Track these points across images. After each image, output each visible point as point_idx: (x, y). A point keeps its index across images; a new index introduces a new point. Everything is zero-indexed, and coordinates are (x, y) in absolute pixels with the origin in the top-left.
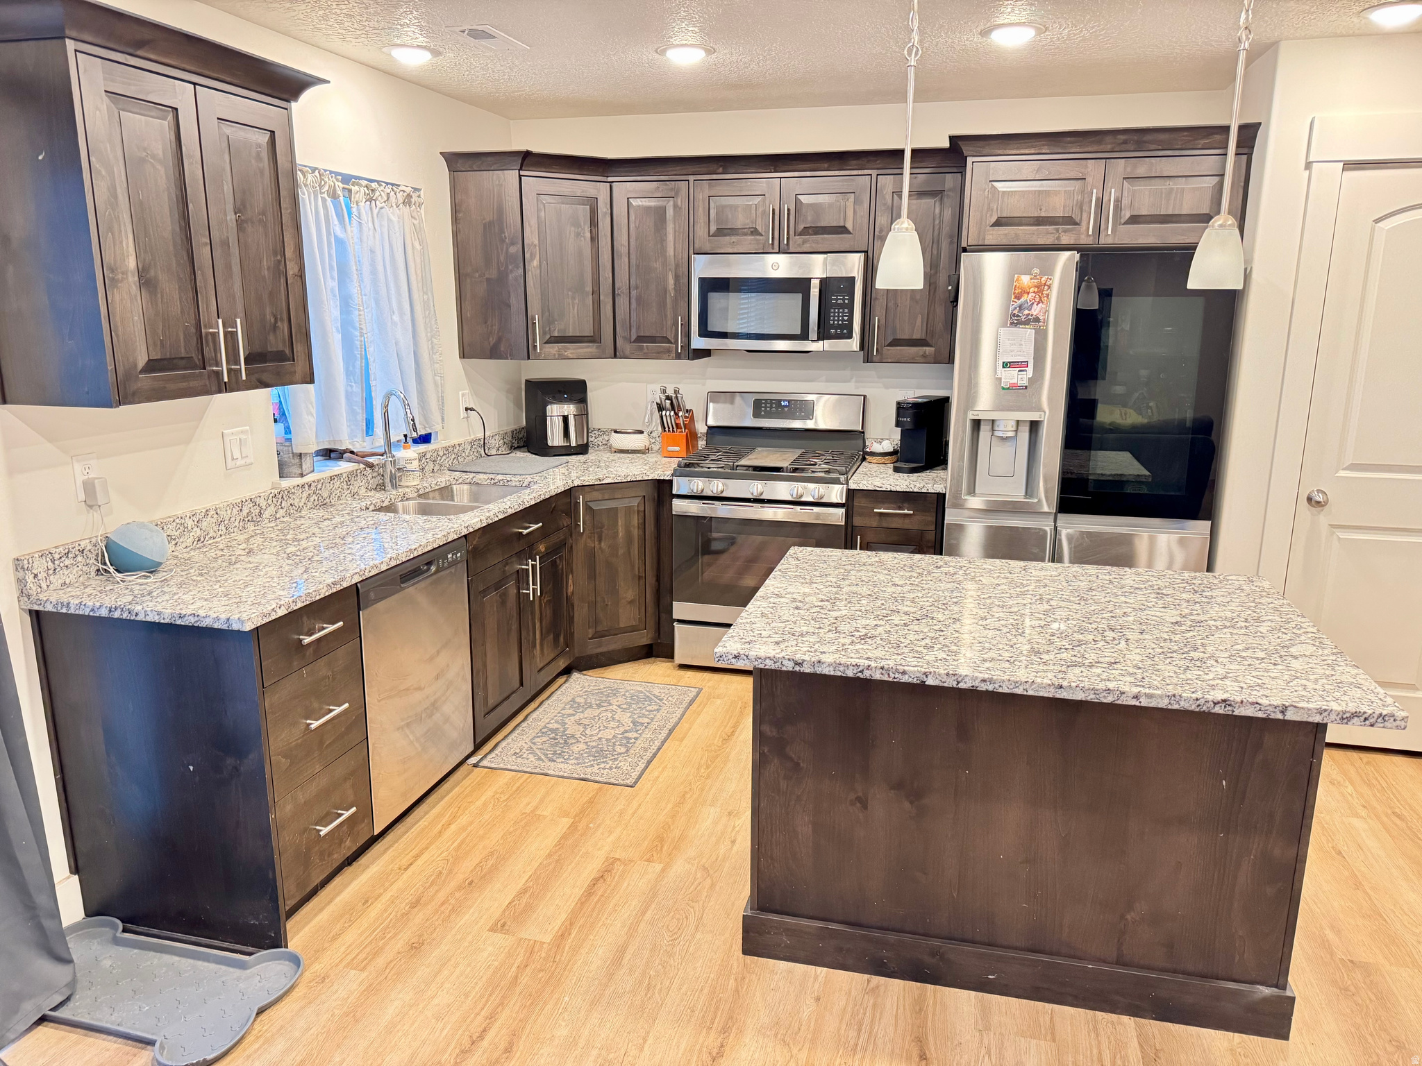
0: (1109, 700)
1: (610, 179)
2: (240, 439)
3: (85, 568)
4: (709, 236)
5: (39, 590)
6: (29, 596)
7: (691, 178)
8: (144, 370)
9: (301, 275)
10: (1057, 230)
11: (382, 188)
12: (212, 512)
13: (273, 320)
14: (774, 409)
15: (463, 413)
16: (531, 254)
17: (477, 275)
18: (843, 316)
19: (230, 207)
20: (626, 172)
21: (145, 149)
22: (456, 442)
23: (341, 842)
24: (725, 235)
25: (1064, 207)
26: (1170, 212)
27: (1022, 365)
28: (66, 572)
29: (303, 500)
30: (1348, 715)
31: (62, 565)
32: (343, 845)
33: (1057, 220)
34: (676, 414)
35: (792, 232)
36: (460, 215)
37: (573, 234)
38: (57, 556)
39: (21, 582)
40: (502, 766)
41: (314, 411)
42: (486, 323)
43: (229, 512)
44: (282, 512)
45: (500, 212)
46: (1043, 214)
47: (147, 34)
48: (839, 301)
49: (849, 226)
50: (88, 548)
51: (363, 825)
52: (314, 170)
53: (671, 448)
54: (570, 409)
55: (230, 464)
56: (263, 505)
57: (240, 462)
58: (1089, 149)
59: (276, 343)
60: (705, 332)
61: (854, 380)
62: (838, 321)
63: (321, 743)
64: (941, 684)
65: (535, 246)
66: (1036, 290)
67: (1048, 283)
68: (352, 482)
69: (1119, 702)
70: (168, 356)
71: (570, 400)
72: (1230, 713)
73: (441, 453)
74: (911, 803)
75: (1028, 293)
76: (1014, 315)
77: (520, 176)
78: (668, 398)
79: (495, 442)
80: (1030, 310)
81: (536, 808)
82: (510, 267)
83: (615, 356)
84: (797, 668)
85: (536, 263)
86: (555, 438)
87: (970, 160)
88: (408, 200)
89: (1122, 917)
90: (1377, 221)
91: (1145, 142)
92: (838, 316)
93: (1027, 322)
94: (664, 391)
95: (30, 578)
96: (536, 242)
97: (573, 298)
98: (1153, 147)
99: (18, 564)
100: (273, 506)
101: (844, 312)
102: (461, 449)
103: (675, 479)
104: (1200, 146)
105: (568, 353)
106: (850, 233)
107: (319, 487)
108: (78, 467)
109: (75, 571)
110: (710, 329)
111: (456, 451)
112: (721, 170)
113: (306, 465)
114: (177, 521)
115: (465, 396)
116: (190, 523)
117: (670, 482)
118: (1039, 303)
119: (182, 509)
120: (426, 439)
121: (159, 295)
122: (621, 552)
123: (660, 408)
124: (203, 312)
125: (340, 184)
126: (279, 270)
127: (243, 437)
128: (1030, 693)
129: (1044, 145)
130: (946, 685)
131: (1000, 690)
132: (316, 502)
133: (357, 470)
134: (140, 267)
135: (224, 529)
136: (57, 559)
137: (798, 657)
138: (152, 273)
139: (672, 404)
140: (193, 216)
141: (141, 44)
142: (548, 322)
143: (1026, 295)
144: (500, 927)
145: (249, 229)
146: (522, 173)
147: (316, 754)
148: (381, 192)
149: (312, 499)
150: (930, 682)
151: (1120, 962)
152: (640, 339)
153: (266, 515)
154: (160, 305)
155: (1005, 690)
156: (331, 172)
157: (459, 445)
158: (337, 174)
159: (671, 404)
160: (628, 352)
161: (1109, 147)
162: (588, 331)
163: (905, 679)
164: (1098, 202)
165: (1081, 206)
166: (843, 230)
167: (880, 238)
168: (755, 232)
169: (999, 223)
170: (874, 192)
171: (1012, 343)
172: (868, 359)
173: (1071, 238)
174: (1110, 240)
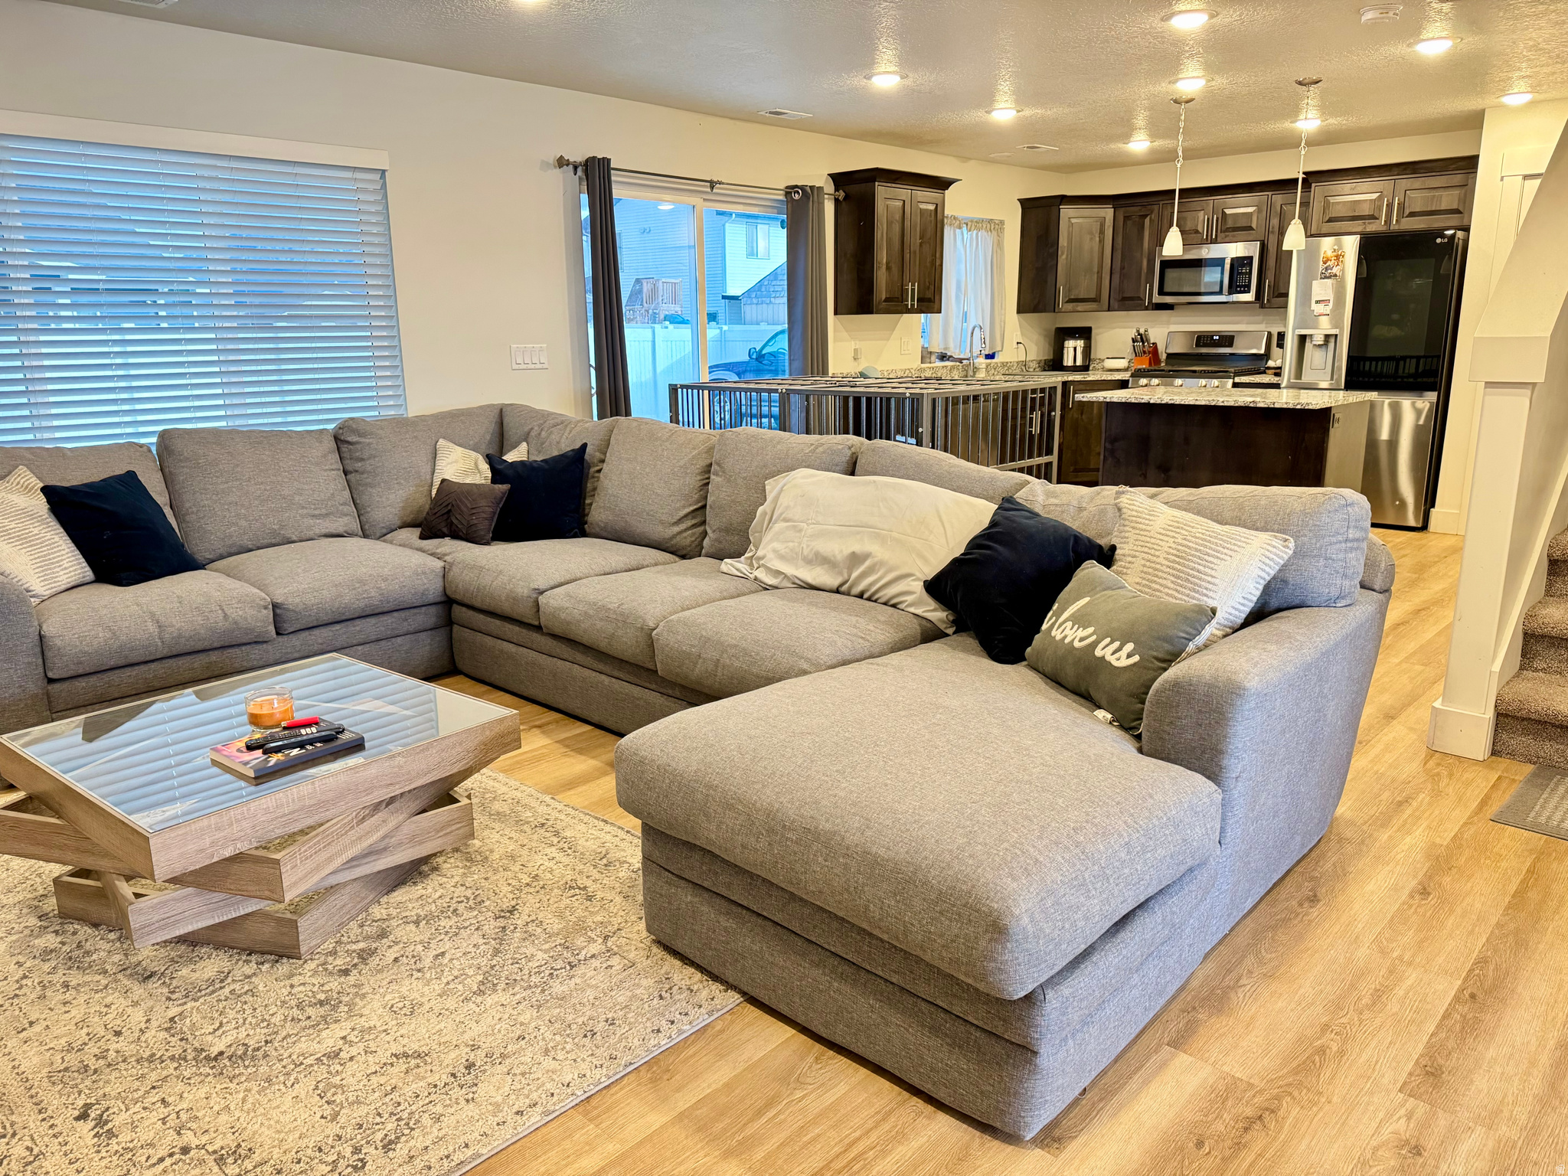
1: (1115, 206)
2: (908, 343)
7: (1160, 202)
8: (885, 301)
10: (1364, 223)
13: (929, 284)
14: (1208, 343)
15: (1015, 345)
16: (1062, 252)
17: (1031, 265)
18: (1245, 280)
19: (918, 237)
20: (1123, 201)
21: (894, 216)
22: (1009, 360)
25: (1369, 209)
26: (1434, 208)
27: (1326, 302)
33: (1365, 217)
34: (1143, 343)
35: (1219, 231)
36: (1025, 233)
37: (1088, 239)
41: (939, 329)
42: (1032, 293)
45: (1047, 228)
46: (1356, 215)
48: (1243, 271)
49: (1254, 226)
53: (1139, 367)
54: (1080, 344)
55: (903, 352)
57: (907, 352)
58: (1384, 175)
59: (929, 295)
60: (1161, 292)
61: (1265, 322)
62: (1242, 282)
65: (1064, 247)
66: (1335, 258)
67: (1343, 254)
68: (952, 371)
70: (891, 296)
71: (1080, 338)
73: (1000, 365)
74: (1164, 474)
75: (1332, 260)
76: (1322, 274)
77: (1059, 208)
78: (1140, 335)
79: (1034, 365)
80: (1332, 270)
82: (1049, 260)
83: (1109, 310)
85: (1064, 257)
86: (1068, 361)
87: (1313, 185)
88: (997, 227)
91: (1418, 169)
92: (1242, 280)
93: (1329, 277)
94: (1138, 331)
96: (1066, 245)
97: (1085, 276)
98: (1423, 170)
101: (1245, 278)
102: (1011, 364)
103: (1131, 380)
104: (1451, 169)
105: (1079, 309)
106: (1255, 230)
107: (937, 370)
108: (853, 343)
110: (1165, 290)
111: (1008, 365)
113: (933, 358)
114: (882, 372)
115: (1018, 334)
117: (1128, 381)
118: (1337, 265)
119: (884, 366)
120: (992, 356)
121: (892, 274)
122: (1094, 422)
123: (1134, 341)
124: (905, 281)
126: (933, 262)
129: (1357, 174)
134: (888, 263)
138: (891, 266)
140: (905, 242)
142: (1068, 290)
143: (1330, 261)
145: (924, 246)
146: (1060, 206)
152: (1124, 299)
154: (892, 277)
158: (961, 217)
159: (1141, 338)
160: (1116, 307)
161: (1395, 173)
162: (1093, 296)
164: (1390, 206)
165: (1380, 209)
166: (1250, 228)
167: (1273, 232)
168: (1197, 232)
169: (1330, 220)
170: (1270, 206)
171: (1322, 289)
172: (1262, 306)
173: (1373, 227)
174: (1397, 227)
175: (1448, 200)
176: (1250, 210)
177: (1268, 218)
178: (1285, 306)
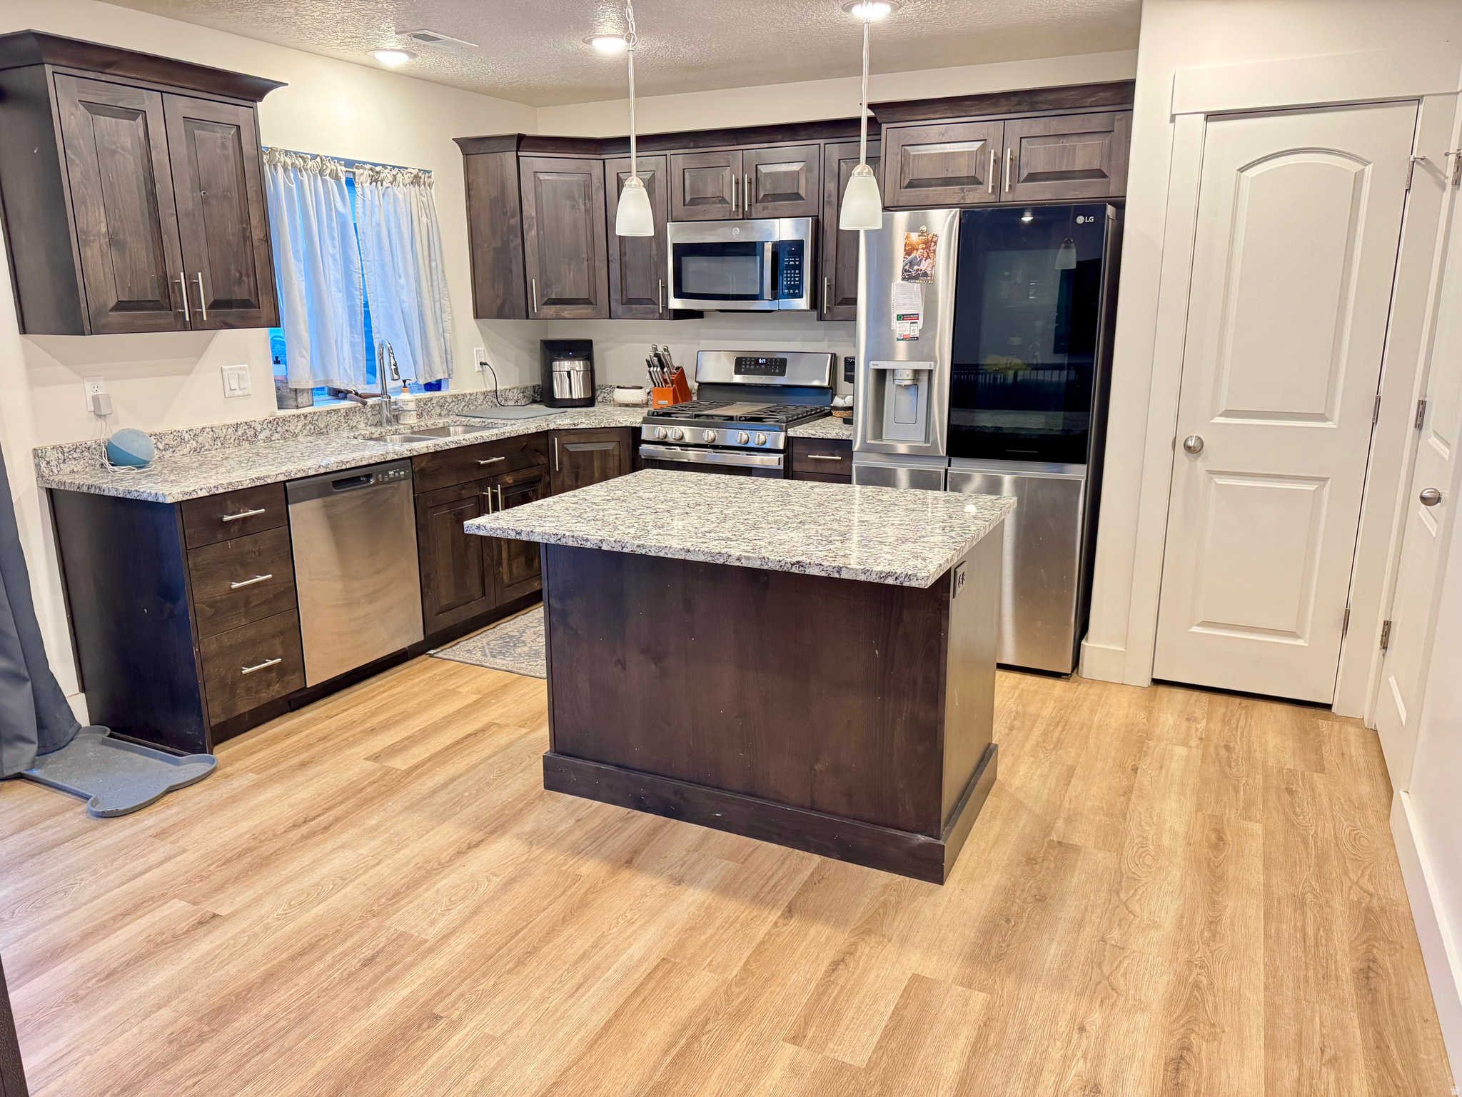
0: (720, 561)
1: (603, 157)
2: (238, 375)
3: (90, 462)
4: (684, 205)
5: (51, 474)
6: (43, 477)
7: (668, 152)
8: (117, 308)
9: (267, 239)
10: (962, 190)
11: (388, 170)
12: (207, 430)
13: (237, 275)
14: (752, 367)
15: (477, 367)
16: (529, 225)
17: (486, 245)
18: (794, 277)
19: (195, 186)
20: (615, 149)
21: (115, 143)
22: (468, 391)
23: (269, 685)
24: (697, 204)
25: (968, 167)
26: (1064, 169)
27: (912, 317)
28: (74, 463)
29: (299, 428)
30: (884, 575)
31: (70, 457)
32: (271, 688)
33: (962, 180)
34: (662, 369)
35: (753, 200)
36: (472, 193)
37: (568, 206)
38: (66, 450)
39: (38, 466)
40: (452, 658)
41: (307, 355)
42: (493, 287)
43: (224, 431)
44: (276, 436)
45: (503, 187)
46: (949, 175)
47: (112, 58)
48: (791, 263)
49: (802, 193)
50: (94, 446)
51: (294, 677)
52: (314, 157)
53: (660, 402)
54: (578, 365)
55: (228, 393)
56: (259, 428)
57: (238, 393)
58: (988, 111)
59: (243, 293)
60: (679, 294)
61: (826, 339)
62: (791, 281)
63: (247, 603)
64: (612, 549)
65: (533, 218)
66: (924, 246)
67: (934, 240)
68: (350, 417)
69: (728, 563)
70: (136, 299)
71: (574, 358)
72: (803, 572)
73: (450, 400)
74: (656, 664)
75: (917, 250)
76: (906, 271)
77: (518, 157)
78: (657, 355)
79: (515, 395)
80: (919, 265)
81: (459, 687)
82: (511, 237)
83: (610, 318)
84: (518, 537)
85: (533, 233)
86: (561, 391)
87: (884, 126)
88: (416, 180)
89: (812, 768)
90: (1242, 170)
91: (1038, 103)
92: (791, 277)
93: (916, 278)
94: (654, 351)
95: (43, 464)
96: (534, 214)
97: (569, 264)
98: (1045, 107)
99: (37, 454)
100: (267, 431)
101: (795, 273)
102: (472, 397)
103: (644, 427)
104: (1088, 104)
105: (565, 314)
106: (803, 199)
107: (316, 418)
108: (88, 386)
109: (82, 463)
110: (684, 290)
111: (467, 399)
112: (692, 144)
113: (302, 399)
114: (175, 433)
115: (480, 351)
116: (187, 436)
117: (640, 429)
118: (927, 258)
119: (182, 426)
120: (434, 386)
121: (128, 253)
123: (650, 364)
124: (169, 267)
125: (344, 169)
127: (240, 372)
128: (669, 556)
129: (947, 109)
130: (614, 550)
131: (650, 554)
132: (312, 431)
133: (355, 408)
134: (110, 231)
135: (219, 444)
136: (66, 453)
137: (518, 529)
138: (121, 236)
139: (660, 360)
140: (160, 193)
141: (108, 65)
142: (545, 285)
143: (915, 252)
144: (376, 757)
146: (520, 154)
147: (242, 610)
148: (387, 175)
149: (308, 428)
150: (605, 547)
151: (813, 809)
152: (631, 301)
153: (262, 436)
154: (128, 261)
155: (653, 554)
156: (333, 158)
157: (471, 395)
158: (339, 160)
160: (620, 313)
161: (1005, 109)
162: (583, 294)
163: (588, 545)
164: (999, 162)
165: (984, 167)
166: (797, 196)
167: (829, 203)
168: (723, 200)
169: (911, 185)
170: (823, 160)
171: (904, 296)
172: (821, 318)
173: (975, 197)
174: (1010, 198)
175: (1084, 154)
176: (795, 167)
177: (821, 183)
178: (853, 318)
